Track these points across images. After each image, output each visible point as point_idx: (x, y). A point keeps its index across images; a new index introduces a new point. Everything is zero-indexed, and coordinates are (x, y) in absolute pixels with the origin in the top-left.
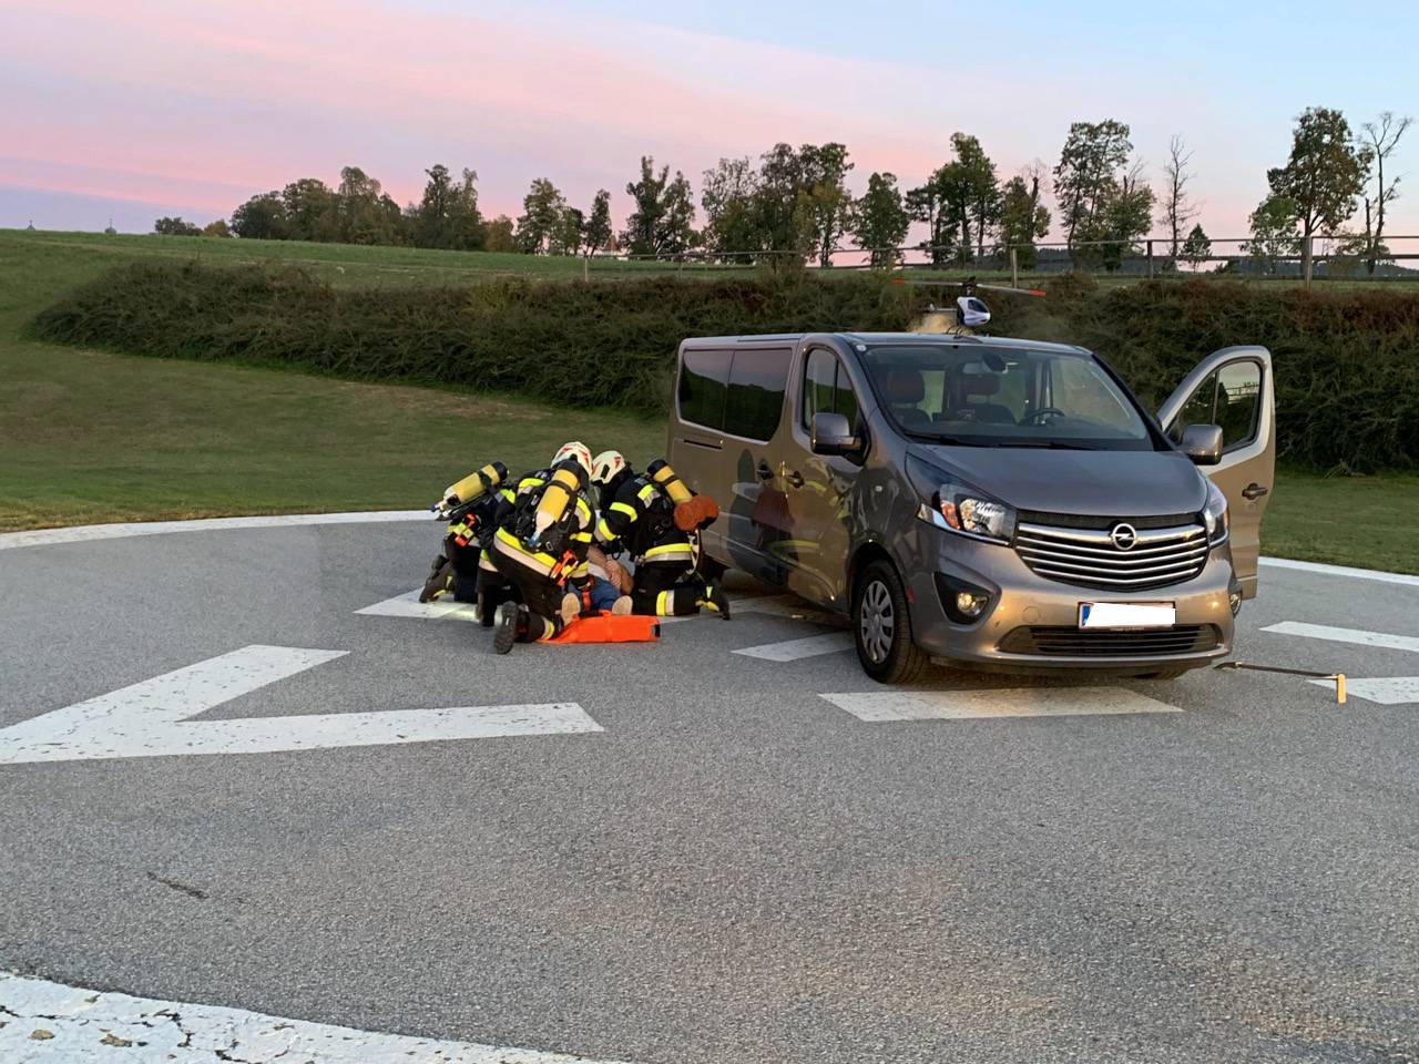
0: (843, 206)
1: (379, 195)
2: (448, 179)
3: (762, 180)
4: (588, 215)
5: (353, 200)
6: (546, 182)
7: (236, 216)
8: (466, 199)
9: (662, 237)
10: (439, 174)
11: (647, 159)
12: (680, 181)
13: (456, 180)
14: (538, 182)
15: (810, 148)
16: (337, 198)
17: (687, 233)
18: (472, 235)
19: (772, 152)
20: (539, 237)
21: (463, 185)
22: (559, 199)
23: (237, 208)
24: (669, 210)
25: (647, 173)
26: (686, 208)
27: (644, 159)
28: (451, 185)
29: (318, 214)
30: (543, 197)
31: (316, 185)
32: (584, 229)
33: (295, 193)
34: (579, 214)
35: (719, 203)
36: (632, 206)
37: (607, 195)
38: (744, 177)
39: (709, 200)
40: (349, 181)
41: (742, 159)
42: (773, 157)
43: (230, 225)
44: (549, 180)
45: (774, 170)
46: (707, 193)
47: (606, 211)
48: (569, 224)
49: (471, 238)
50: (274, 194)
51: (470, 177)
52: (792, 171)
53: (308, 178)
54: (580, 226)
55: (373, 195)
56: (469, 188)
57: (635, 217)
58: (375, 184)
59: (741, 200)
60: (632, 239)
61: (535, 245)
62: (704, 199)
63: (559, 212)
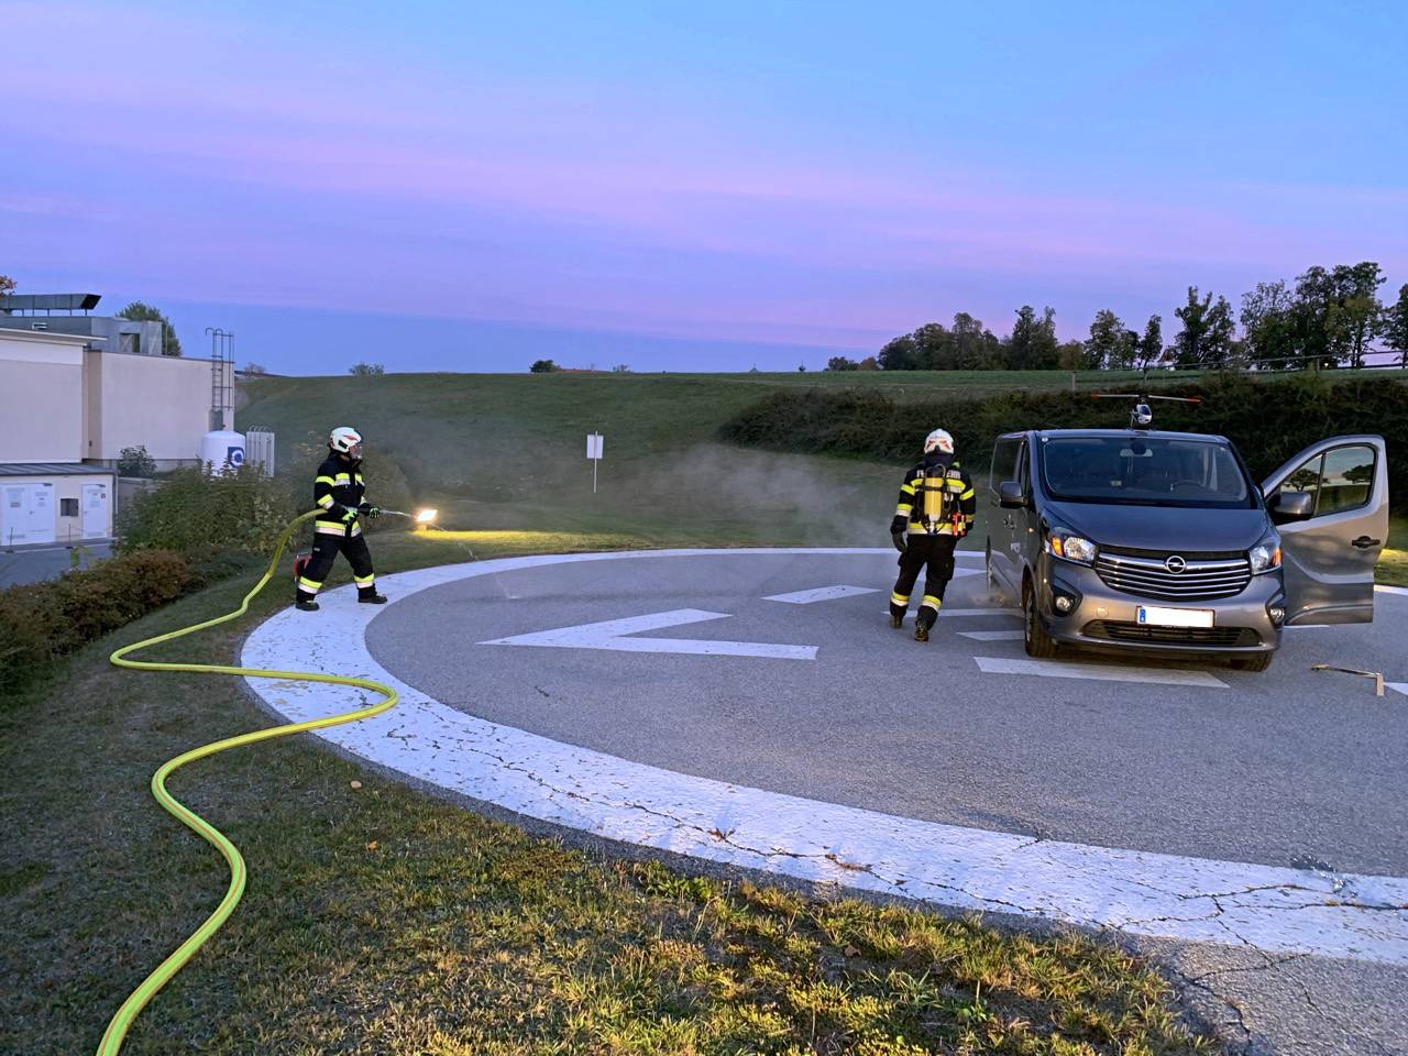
0: (1375, 315)
1: (982, 331)
2: (1032, 316)
3: (1296, 298)
4: (1142, 336)
5: (963, 334)
6: (1108, 312)
7: (882, 354)
8: (1046, 330)
9: (1205, 348)
10: (1026, 314)
11: (1194, 288)
12: (1221, 304)
13: (1039, 316)
14: (1102, 313)
15: (1343, 268)
16: (951, 336)
17: (1227, 344)
18: (1049, 356)
19: (1305, 274)
20: (1102, 354)
21: (1044, 320)
22: (1118, 324)
23: (882, 348)
24: (1212, 327)
25: (1193, 300)
26: (1226, 324)
27: (1190, 288)
28: (1035, 320)
29: (938, 348)
30: (1105, 325)
31: (937, 328)
32: (1139, 346)
33: (922, 334)
34: (1134, 335)
35: (1256, 318)
36: (1180, 326)
37: (1159, 319)
38: (1280, 296)
39: (1248, 316)
40: (960, 323)
41: (1279, 282)
42: (1307, 278)
43: (877, 359)
44: (1111, 311)
45: (1307, 289)
46: (1245, 311)
47: (1158, 331)
48: (1127, 343)
49: (1048, 359)
50: (908, 336)
51: (1050, 313)
52: (1326, 288)
53: (932, 323)
54: (1135, 344)
55: (977, 332)
56: (1049, 321)
57: (1181, 334)
58: (979, 324)
59: (1276, 315)
60: (1180, 352)
61: (1099, 360)
62: (1242, 317)
63: (1119, 335)
